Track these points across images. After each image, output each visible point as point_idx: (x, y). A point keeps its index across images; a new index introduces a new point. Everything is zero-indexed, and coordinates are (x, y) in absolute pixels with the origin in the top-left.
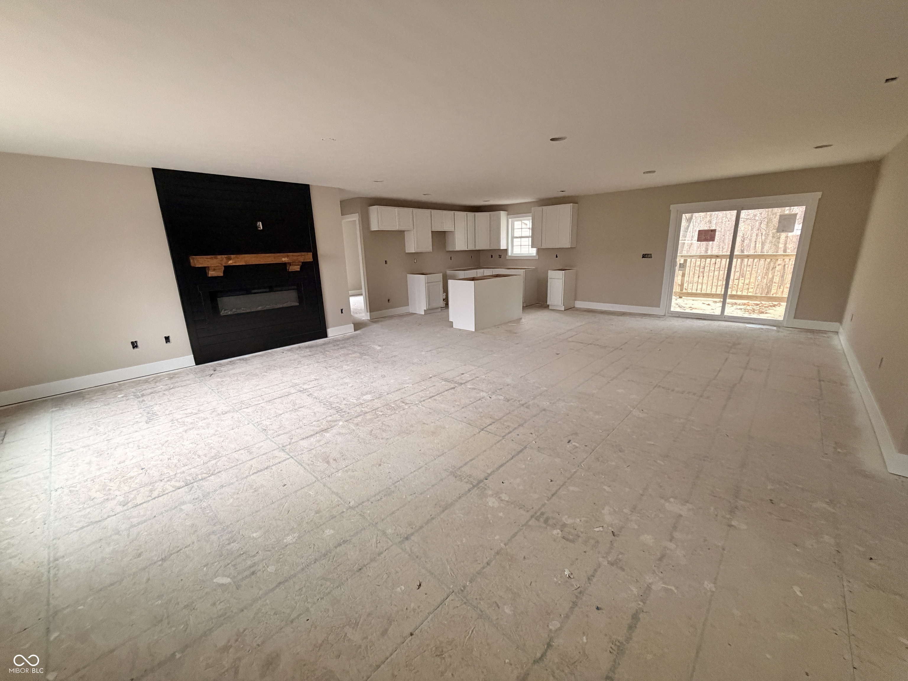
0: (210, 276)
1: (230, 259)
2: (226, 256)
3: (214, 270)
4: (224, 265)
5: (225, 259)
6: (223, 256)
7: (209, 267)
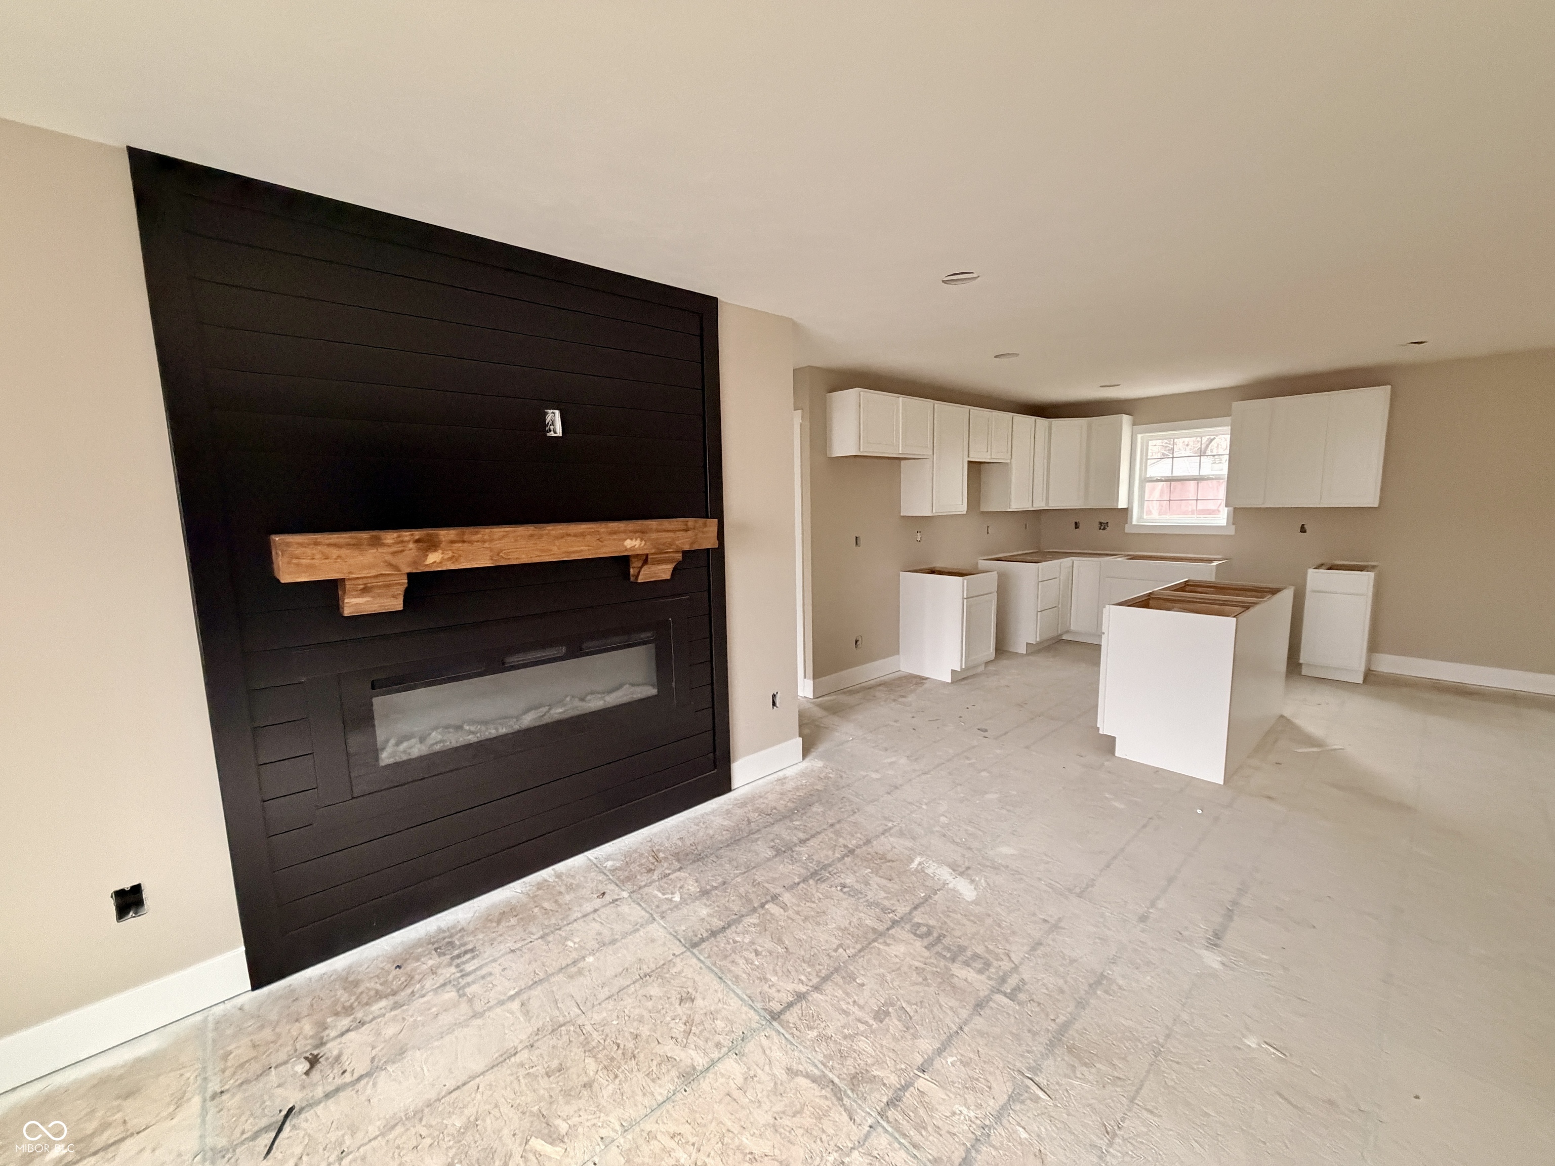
0: (347, 612)
1: (432, 545)
2: (418, 534)
3: (366, 590)
4: (408, 570)
5: (411, 545)
6: (406, 535)
7: (343, 580)
